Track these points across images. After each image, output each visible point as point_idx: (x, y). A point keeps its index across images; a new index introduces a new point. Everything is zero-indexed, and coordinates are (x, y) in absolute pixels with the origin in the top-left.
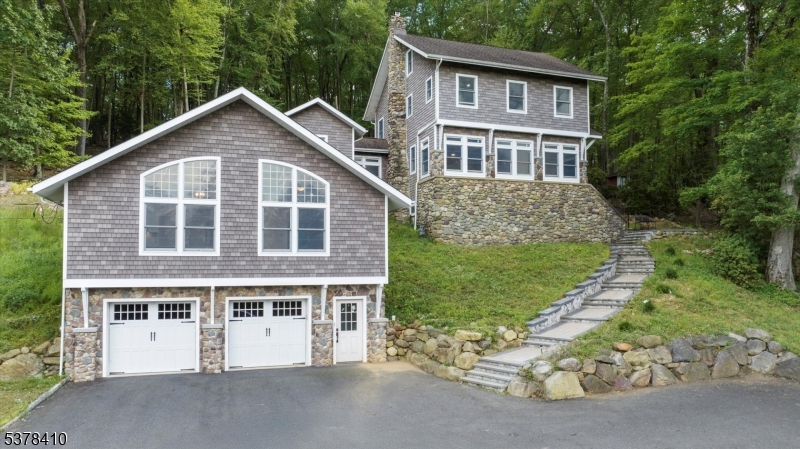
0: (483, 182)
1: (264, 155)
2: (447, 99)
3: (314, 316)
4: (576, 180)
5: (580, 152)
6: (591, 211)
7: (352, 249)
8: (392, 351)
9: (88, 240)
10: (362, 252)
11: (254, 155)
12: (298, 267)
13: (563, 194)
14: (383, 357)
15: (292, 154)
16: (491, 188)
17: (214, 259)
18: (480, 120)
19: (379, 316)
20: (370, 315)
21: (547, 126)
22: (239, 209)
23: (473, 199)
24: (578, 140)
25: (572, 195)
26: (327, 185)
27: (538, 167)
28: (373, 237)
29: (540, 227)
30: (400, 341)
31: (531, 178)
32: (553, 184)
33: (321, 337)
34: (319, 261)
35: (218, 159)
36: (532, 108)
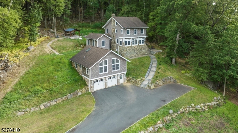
0: (130, 47)
1: (112, 58)
2: (125, 34)
3: (118, 78)
4: (144, 44)
5: (144, 39)
6: (146, 49)
7: (122, 68)
8: (127, 81)
9: (93, 74)
10: (124, 69)
11: (111, 58)
12: (116, 72)
13: (142, 47)
14: (125, 82)
15: (116, 57)
16: (132, 47)
17: (107, 73)
18: (130, 37)
19: (125, 77)
21: (140, 36)
22: (110, 66)
23: (129, 50)
24: (144, 37)
25: (143, 47)
26: (120, 60)
27: (138, 43)
28: (125, 66)
29: (138, 53)
30: (128, 80)
31: (137, 45)
32: (140, 45)
33: (118, 81)
34: (119, 71)
35: (107, 59)
36: (138, 33)
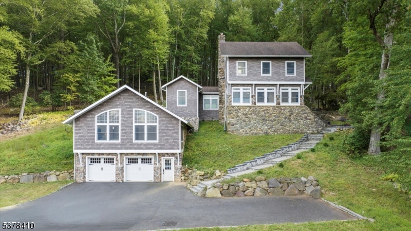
0: (250, 107)
1: (135, 107)
2: (233, 72)
3: (155, 164)
4: (298, 104)
5: (300, 91)
6: (306, 118)
7: (167, 140)
8: (183, 178)
9: (80, 138)
10: (171, 141)
11: (132, 107)
12: (147, 146)
13: (291, 111)
14: (179, 180)
15: (145, 106)
16: (253, 110)
17: (119, 144)
18: (248, 80)
19: (179, 165)
20: (176, 164)
21: (282, 80)
22: (127, 126)
23: (245, 115)
24: (299, 85)
25: (296, 111)
26: (158, 116)
27: (278, 99)
28: (175, 135)
29: (278, 126)
30: (186, 175)
31: (274, 104)
32: (285, 107)
33: (158, 172)
34: (155, 144)
35: (120, 109)
36: (274, 73)
